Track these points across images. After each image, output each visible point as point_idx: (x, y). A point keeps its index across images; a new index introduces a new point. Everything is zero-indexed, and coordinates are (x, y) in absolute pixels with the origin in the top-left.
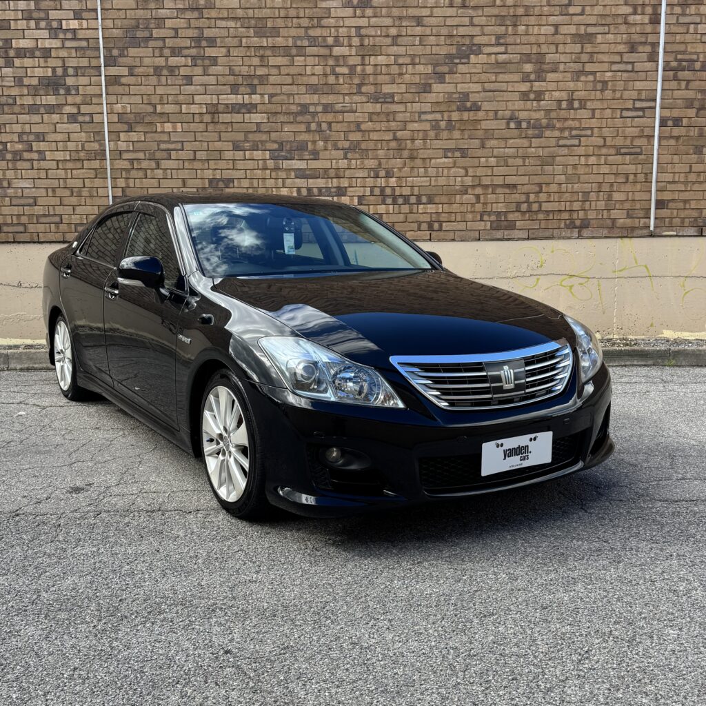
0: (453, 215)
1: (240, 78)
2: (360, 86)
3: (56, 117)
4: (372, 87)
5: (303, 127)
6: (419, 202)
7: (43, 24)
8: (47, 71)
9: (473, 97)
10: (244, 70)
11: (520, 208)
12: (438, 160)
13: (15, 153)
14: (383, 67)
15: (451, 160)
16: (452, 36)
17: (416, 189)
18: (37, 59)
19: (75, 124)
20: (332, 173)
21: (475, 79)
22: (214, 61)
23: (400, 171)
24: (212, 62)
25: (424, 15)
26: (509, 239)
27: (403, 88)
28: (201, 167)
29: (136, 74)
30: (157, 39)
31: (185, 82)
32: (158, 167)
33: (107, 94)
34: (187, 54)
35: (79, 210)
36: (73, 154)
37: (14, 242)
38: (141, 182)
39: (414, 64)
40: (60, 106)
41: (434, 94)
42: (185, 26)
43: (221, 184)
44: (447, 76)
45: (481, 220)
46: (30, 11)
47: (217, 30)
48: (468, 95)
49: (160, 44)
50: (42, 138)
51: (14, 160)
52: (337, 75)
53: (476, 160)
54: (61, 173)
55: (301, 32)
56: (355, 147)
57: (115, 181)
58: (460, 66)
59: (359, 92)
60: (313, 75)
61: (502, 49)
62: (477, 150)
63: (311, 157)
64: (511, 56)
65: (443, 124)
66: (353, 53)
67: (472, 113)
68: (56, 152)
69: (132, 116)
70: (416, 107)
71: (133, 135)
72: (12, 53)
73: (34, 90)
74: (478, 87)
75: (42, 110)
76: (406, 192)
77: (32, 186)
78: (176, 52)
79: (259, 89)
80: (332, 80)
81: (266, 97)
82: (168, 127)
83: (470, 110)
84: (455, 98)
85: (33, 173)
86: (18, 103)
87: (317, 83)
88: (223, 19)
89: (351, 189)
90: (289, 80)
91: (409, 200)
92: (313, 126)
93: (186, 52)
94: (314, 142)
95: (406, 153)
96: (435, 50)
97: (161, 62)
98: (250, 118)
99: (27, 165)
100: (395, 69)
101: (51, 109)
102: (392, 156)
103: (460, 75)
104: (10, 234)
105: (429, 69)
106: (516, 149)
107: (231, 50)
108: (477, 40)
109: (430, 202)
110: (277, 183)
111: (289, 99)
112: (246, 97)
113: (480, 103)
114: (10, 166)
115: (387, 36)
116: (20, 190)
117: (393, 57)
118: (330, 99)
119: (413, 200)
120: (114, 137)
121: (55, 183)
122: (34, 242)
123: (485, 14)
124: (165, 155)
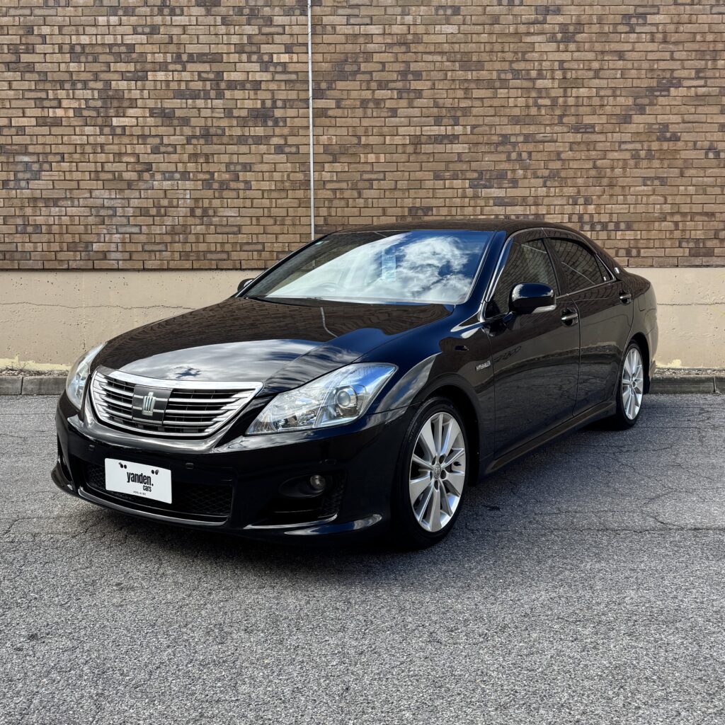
0: (652, 241)
1: (444, 109)
2: (561, 117)
3: (263, 148)
4: (573, 118)
5: (503, 157)
6: (617, 229)
7: (254, 57)
8: (257, 103)
9: (672, 128)
10: (448, 103)
11: (718, 236)
12: (637, 188)
13: (222, 183)
14: (585, 99)
15: (650, 188)
16: (652, 70)
17: (615, 216)
18: (247, 91)
19: (281, 155)
20: (531, 200)
21: (675, 111)
22: (419, 93)
23: (599, 198)
24: (417, 95)
25: (625, 49)
26: (708, 266)
27: (604, 119)
28: (401, 196)
29: (343, 106)
30: (364, 73)
31: (390, 114)
32: (360, 197)
33: (314, 126)
34: (393, 87)
35: (281, 238)
36: (278, 184)
37: (217, 269)
38: (343, 211)
39: (615, 96)
40: (268, 137)
41: (635, 125)
42: (392, 60)
43: (420, 213)
44: (647, 107)
45: (680, 247)
46: (242, 45)
47: (423, 64)
48: (668, 126)
49: (367, 77)
50: (248, 168)
51: (221, 190)
52: (539, 107)
53: (675, 188)
54: (266, 202)
55: (506, 66)
56: (554, 175)
57: (317, 210)
58: (660, 99)
59: (561, 123)
60: (516, 106)
61: (701, 82)
62: (676, 179)
63: (511, 185)
64: (711, 89)
65: (643, 154)
66: (556, 85)
67: (671, 143)
68: (262, 182)
69: (337, 148)
70: (617, 137)
71: (337, 166)
72: (223, 85)
73: (243, 122)
74: (677, 119)
75: (250, 141)
76: (605, 218)
77: (238, 215)
78: (383, 85)
79: (462, 121)
80: (534, 111)
81: (469, 128)
82: (372, 158)
83: (669, 140)
84: (655, 129)
85: (239, 202)
86: (227, 134)
87: (519, 114)
88: (430, 53)
89: (549, 216)
90: (492, 111)
91: (607, 226)
92: (514, 156)
93: (392, 85)
94: (514, 171)
95: (605, 181)
96: (636, 83)
97: (367, 94)
98: (452, 149)
99: (233, 194)
100: (596, 101)
101: (258, 140)
102: (591, 184)
103: (660, 107)
104: (213, 262)
105: (630, 101)
106: (714, 179)
107: (437, 83)
108: (676, 74)
109: (629, 228)
110: (475, 211)
111: (491, 130)
112: (449, 128)
113: (679, 134)
114: (217, 195)
115: (590, 69)
116: (225, 219)
117: (595, 90)
118: (532, 129)
119: (611, 226)
120: (318, 168)
121: (260, 212)
122: (237, 269)
123: (685, 49)
124: (367, 184)
